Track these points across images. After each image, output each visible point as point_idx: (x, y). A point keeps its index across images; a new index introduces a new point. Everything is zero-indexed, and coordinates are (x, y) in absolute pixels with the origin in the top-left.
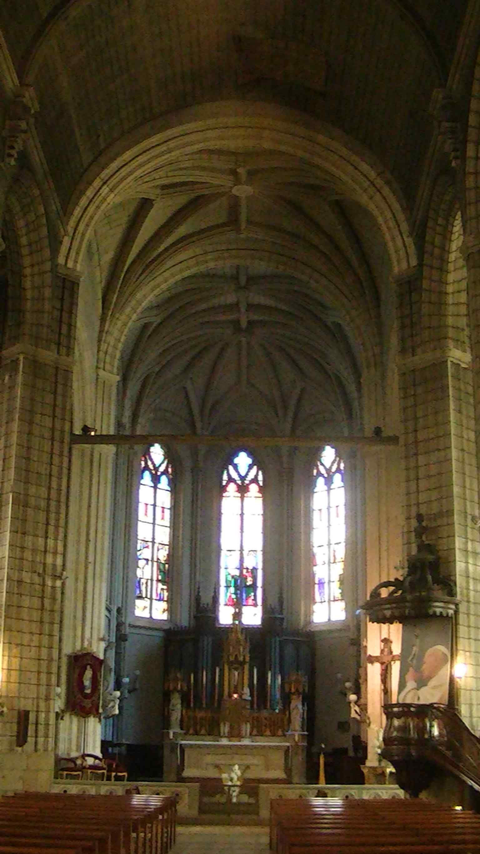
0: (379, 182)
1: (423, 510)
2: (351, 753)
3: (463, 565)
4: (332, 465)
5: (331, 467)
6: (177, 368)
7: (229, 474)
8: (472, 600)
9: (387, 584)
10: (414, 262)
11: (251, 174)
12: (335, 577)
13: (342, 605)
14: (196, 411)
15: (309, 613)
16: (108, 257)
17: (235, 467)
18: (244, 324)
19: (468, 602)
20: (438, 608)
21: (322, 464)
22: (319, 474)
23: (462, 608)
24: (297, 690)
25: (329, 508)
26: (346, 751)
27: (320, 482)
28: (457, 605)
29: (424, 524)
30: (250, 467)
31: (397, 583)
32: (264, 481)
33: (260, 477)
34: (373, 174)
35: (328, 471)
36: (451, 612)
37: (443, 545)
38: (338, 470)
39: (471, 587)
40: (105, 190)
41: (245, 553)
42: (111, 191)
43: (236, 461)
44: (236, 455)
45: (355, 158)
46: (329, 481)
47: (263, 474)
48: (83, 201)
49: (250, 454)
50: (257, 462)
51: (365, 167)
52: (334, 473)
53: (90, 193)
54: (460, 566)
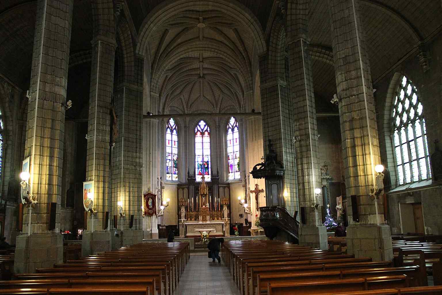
0: (252, 20)
1: (271, 138)
2: (244, 225)
3: (286, 157)
4: (234, 124)
5: (233, 125)
6: (178, 91)
7: (197, 128)
8: (289, 170)
9: (258, 165)
10: (265, 49)
11: (204, 19)
12: (236, 163)
13: (239, 173)
14: (185, 107)
15: (227, 177)
16: (153, 51)
17: (200, 126)
18: (202, 75)
19: (288, 170)
20: (278, 173)
21: (230, 124)
22: (229, 128)
23: (286, 172)
24: (225, 203)
25: (233, 139)
26: (242, 224)
27: (230, 130)
28: (284, 171)
29: (271, 143)
30: (205, 126)
31: (262, 164)
32: (210, 131)
33: (209, 129)
34: (250, 18)
35: (233, 126)
36: (282, 174)
37: (278, 150)
38: (236, 126)
39: (289, 165)
40: (152, 25)
41: (204, 156)
42: (154, 26)
43: (200, 124)
44: (200, 121)
45: (243, 12)
46: (233, 130)
47: (209, 128)
48: (144, 30)
49: (205, 121)
50: (207, 124)
51: (247, 15)
52: (235, 127)
53: (147, 26)
54: (284, 157)
